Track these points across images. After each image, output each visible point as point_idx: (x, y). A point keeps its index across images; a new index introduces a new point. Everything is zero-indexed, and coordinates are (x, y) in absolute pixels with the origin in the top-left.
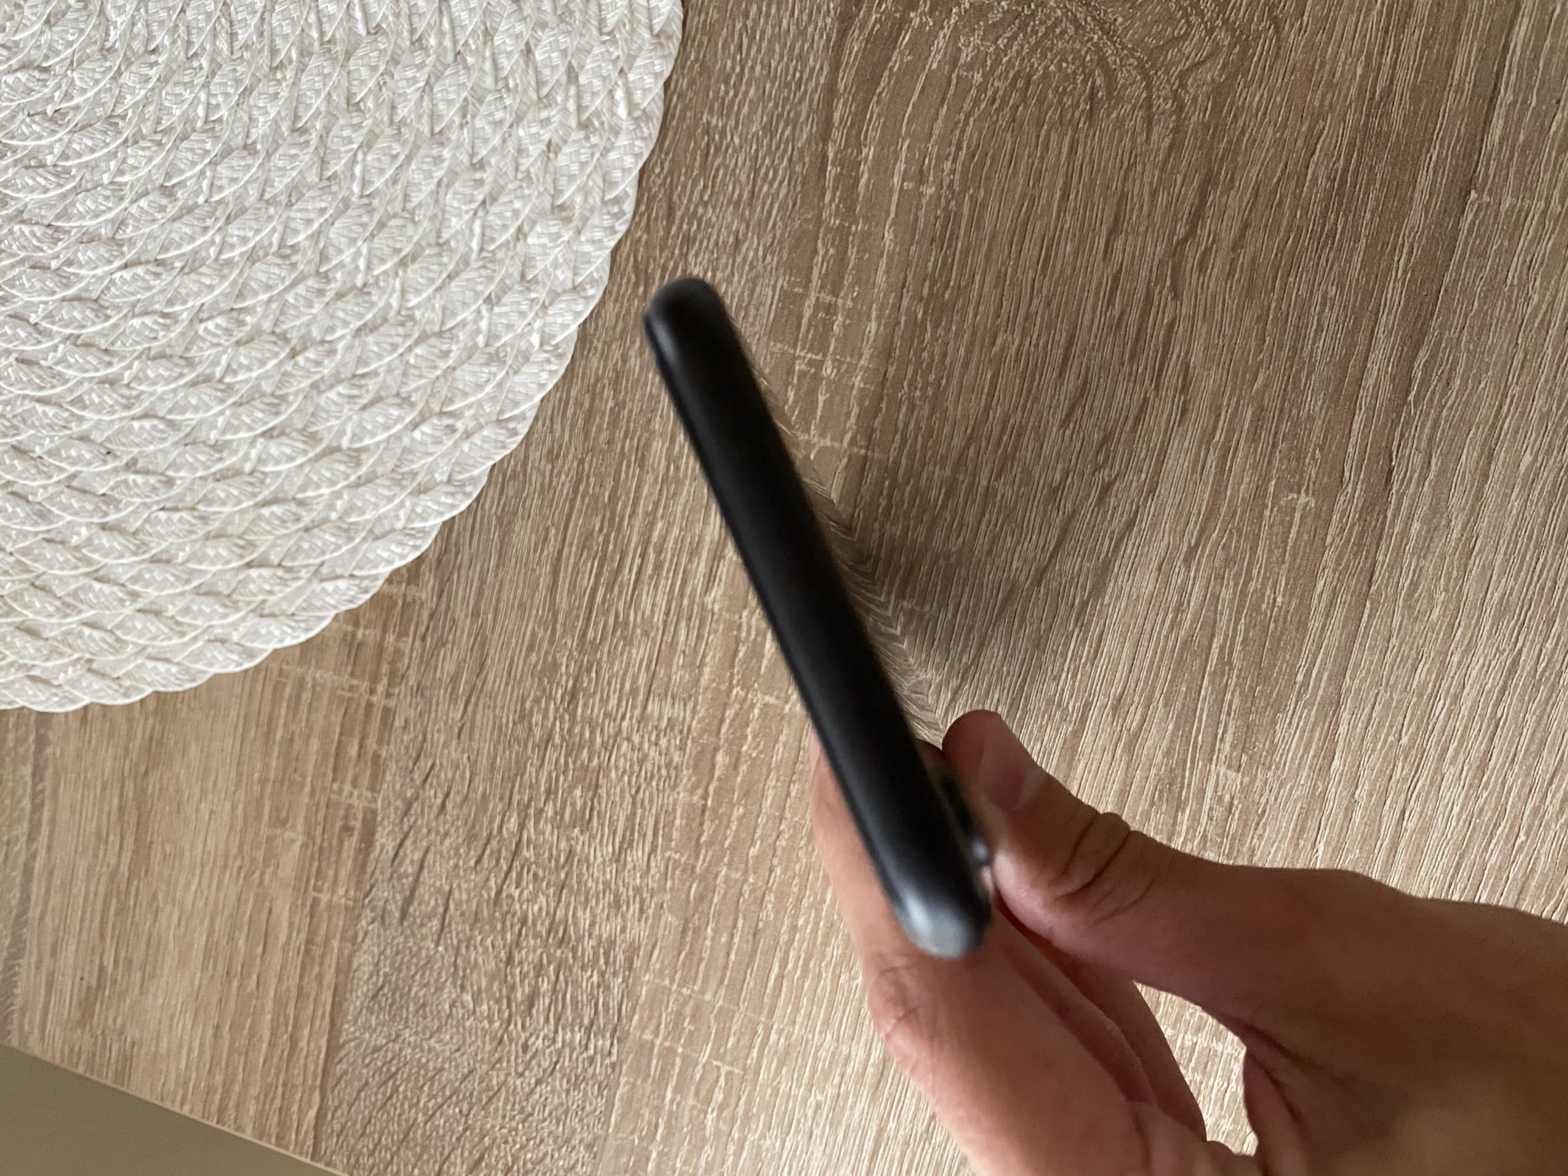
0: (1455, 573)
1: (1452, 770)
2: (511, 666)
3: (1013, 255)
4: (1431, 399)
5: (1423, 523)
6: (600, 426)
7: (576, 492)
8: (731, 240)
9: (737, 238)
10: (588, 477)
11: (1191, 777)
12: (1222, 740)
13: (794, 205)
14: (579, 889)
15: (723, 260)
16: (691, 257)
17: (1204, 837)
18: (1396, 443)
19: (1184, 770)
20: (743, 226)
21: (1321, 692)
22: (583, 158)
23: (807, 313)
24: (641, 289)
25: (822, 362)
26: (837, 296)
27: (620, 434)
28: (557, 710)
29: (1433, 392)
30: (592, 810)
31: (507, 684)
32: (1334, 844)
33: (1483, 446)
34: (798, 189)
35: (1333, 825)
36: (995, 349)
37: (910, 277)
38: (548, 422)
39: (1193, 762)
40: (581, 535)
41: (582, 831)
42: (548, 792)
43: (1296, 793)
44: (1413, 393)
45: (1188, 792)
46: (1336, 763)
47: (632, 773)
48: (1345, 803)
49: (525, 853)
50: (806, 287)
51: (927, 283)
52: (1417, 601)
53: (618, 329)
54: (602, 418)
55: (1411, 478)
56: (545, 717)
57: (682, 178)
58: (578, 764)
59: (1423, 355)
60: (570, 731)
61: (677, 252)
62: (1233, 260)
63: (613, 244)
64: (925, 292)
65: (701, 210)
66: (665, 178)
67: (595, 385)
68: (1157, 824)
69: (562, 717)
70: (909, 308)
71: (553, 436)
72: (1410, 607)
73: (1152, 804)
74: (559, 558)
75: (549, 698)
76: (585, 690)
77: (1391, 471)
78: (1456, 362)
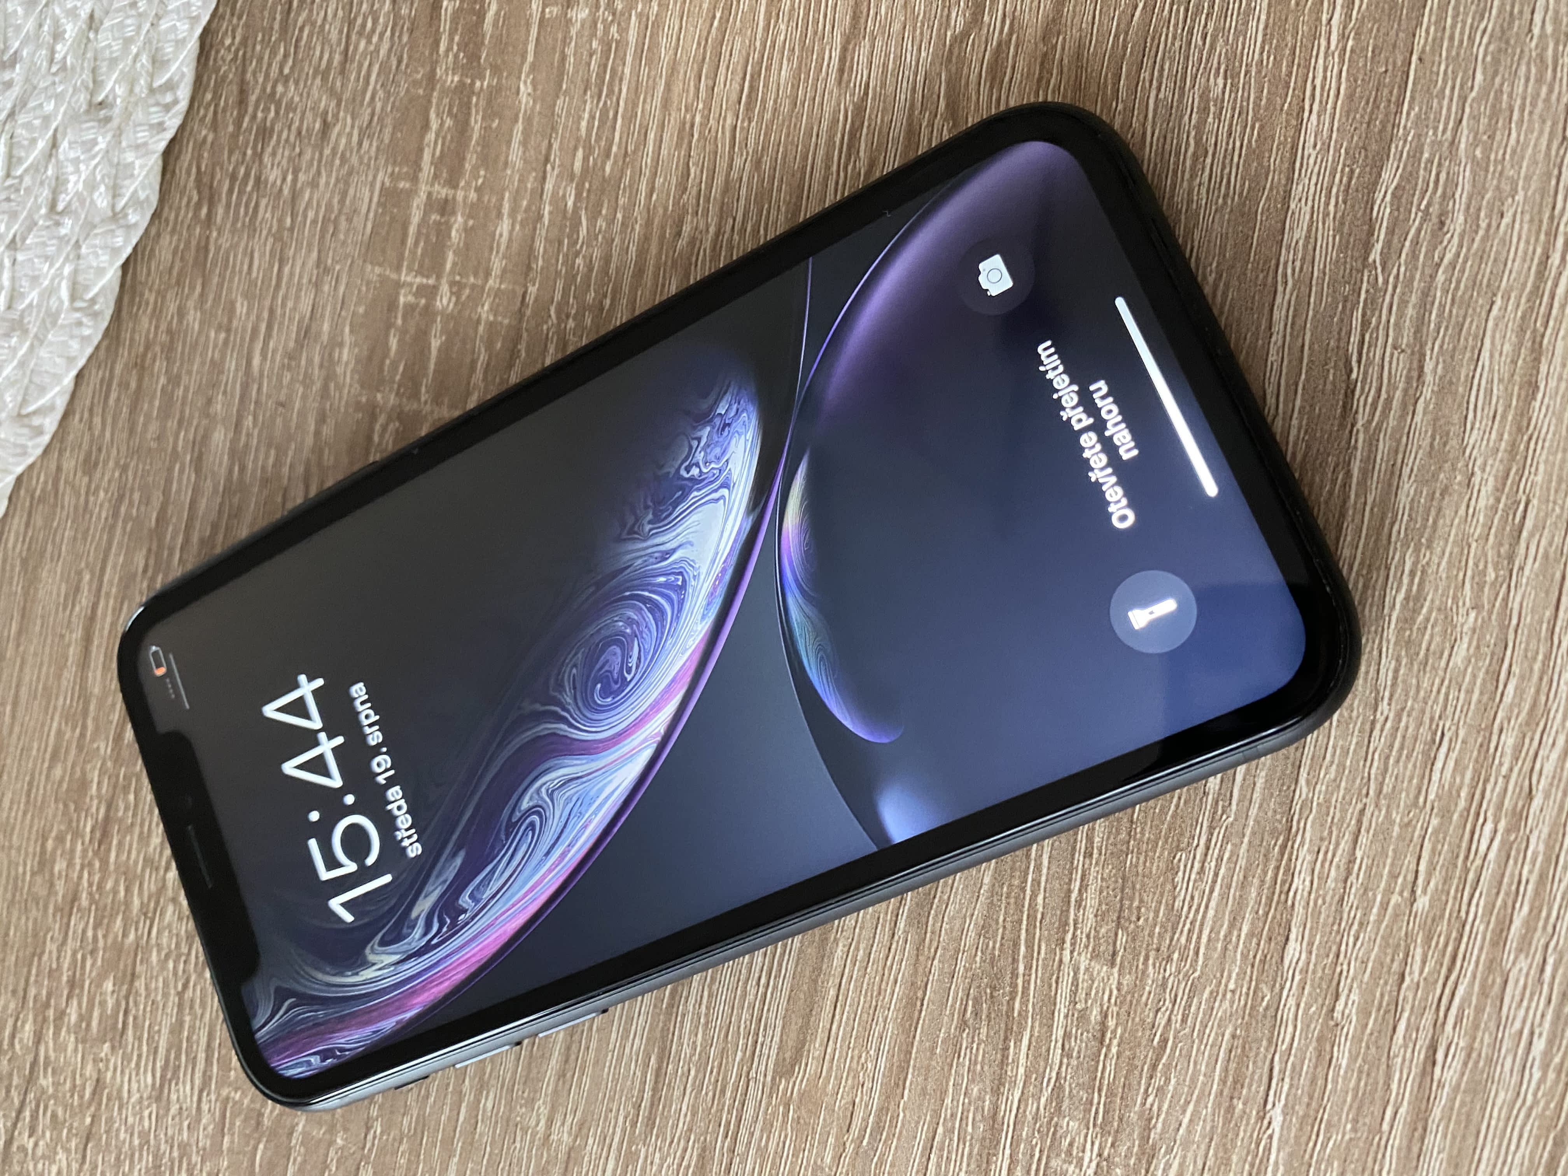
0: (1491, 575)
1: (1523, 963)
2: (30, 784)
3: (703, 94)
4: (1414, 255)
5: (1422, 482)
6: (148, 416)
7: (116, 514)
8: (317, 126)
9: (325, 122)
10: (132, 490)
11: (1027, 974)
12: (1079, 903)
13: (399, 62)
14: (108, 1144)
15: (307, 156)
16: (266, 159)
17: (1058, 1088)
18: (1354, 339)
19: (1015, 961)
20: (333, 104)
21: (1254, 811)
22: (129, 32)
23: (416, 218)
24: (204, 211)
25: (435, 288)
26: (455, 187)
27: (172, 424)
28: (85, 851)
29: (1416, 242)
30: (126, 1012)
31: (25, 813)
32: (1300, 1110)
33: (1522, 330)
34: (405, 39)
35: (1296, 1072)
36: (682, 243)
37: (556, 146)
38: (86, 415)
39: (1029, 947)
40: (120, 579)
41: (113, 1048)
42: (72, 983)
43: (1222, 1008)
44: (1378, 247)
45: (1025, 1002)
46: (1293, 947)
47: (179, 956)
48: (1316, 1028)
49: (43, 1082)
50: (415, 179)
51: (580, 154)
52: (1423, 630)
53: (175, 272)
54: (151, 403)
55: (1389, 400)
56: (70, 864)
57: (258, 47)
58: (110, 941)
59: (1390, 177)
60: (100, 887)
61: (249, 152)
62: (1045, 55)
63: (163, 145)
64: (578, 165)
65: (280, 89)
66: (237, 50)
67: (145, 355)
68: (973, 1063)
69: (90, 864)
70: (555, 194)
71: (92, 435)
72: (1409, 642)
73: (963, 1024)
74: (92, 618)
75: (77, 834)
76: (121, 821)
77: (1350, 392)
78: (1452, 183)
